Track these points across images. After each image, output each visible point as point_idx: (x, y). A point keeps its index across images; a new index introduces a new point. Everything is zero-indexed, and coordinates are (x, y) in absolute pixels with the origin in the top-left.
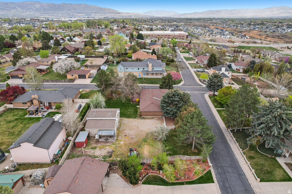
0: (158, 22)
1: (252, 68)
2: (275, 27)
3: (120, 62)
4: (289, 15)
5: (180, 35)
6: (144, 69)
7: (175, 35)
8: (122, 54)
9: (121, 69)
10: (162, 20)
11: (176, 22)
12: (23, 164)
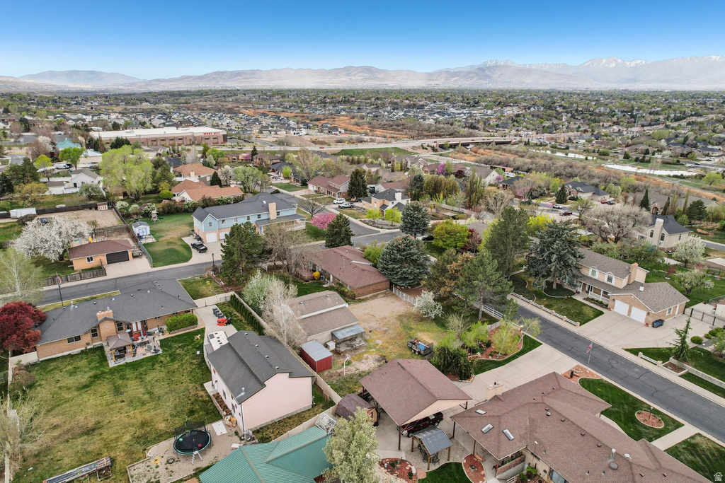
0: (97, 104)
1: (421, 188)
2: (373, 107)
3: (194, 209)
4: (379, 83)
5: (207, 136)
6: (259, 216)
7: (195, 138)
8: (146, 193)
9: (210, 223)
10: (106, 98)
11: (147, 101)
12: (261, 428)
